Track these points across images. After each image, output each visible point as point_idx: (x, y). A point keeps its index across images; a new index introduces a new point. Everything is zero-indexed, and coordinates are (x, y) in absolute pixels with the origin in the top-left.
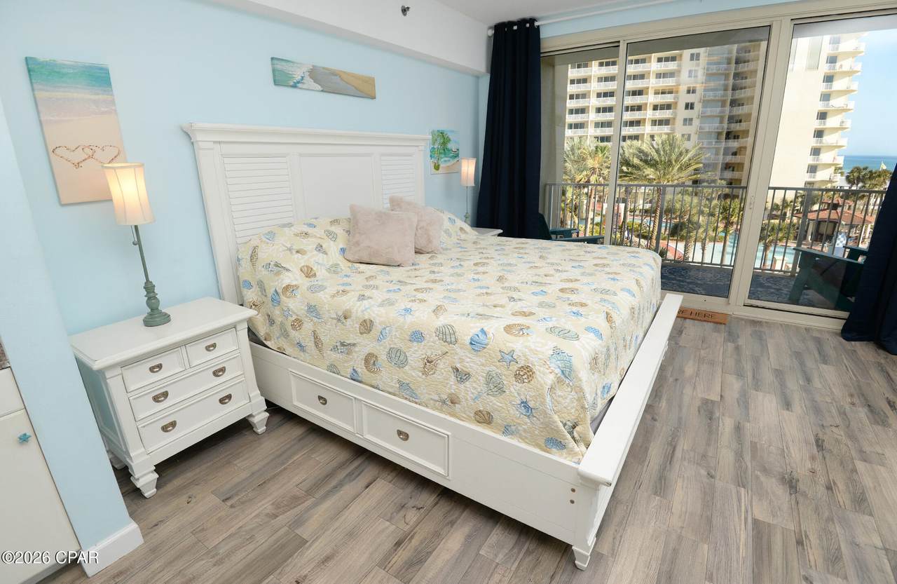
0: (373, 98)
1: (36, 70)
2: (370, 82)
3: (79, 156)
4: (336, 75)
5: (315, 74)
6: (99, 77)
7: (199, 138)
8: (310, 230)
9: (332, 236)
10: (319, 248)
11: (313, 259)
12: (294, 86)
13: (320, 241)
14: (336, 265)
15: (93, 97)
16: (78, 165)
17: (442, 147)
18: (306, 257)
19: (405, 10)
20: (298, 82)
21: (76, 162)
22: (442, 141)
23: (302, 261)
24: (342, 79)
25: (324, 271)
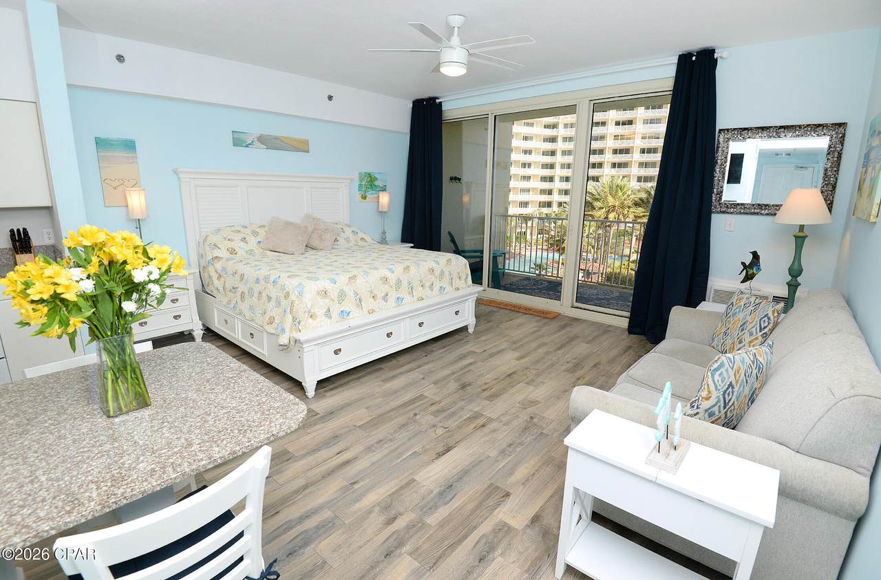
0: (308, 152)
1: (101, 143)
2: (306, 142)
3: (117, 183)
4: (277, 139)
5: (262, 139)
6: (130, 146)
7: (181, 176)
8: (242, 230)
9: (255, 234)
10: (244, 239)
11: (237, 245)
12: (247, 146)
13: (245, 236)
14: (252, 250)
15: (126, 155)
16: (115, 188)
17: (370, 183)
18: (233, 243)
19: (330, 98)
20: (250, 144)
21: (114, 186)
22: (369, 179)
23: (230, 245)
24: (282, 141)
25: (243, 252)
